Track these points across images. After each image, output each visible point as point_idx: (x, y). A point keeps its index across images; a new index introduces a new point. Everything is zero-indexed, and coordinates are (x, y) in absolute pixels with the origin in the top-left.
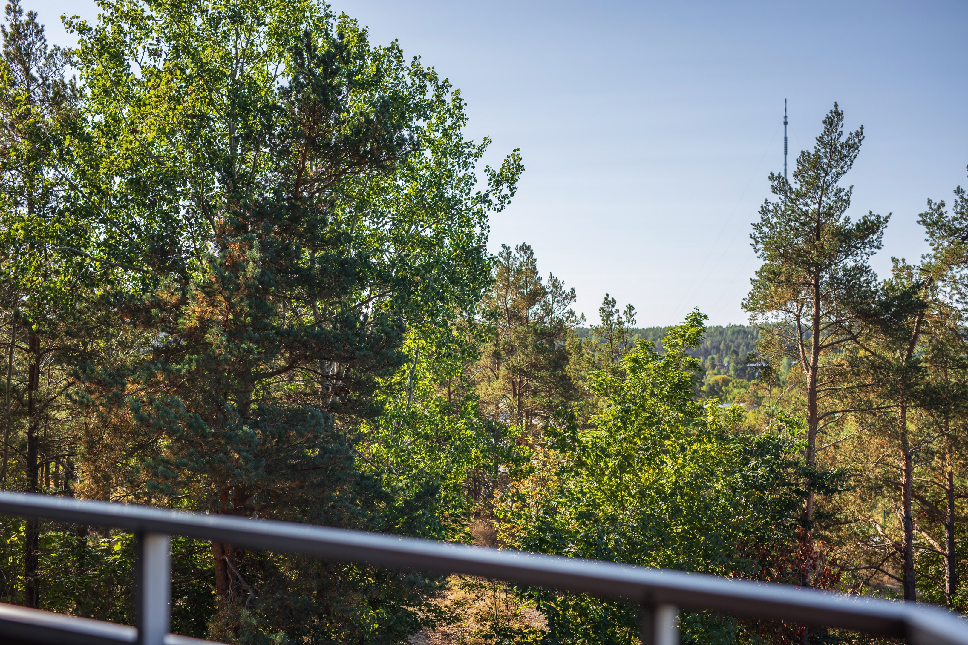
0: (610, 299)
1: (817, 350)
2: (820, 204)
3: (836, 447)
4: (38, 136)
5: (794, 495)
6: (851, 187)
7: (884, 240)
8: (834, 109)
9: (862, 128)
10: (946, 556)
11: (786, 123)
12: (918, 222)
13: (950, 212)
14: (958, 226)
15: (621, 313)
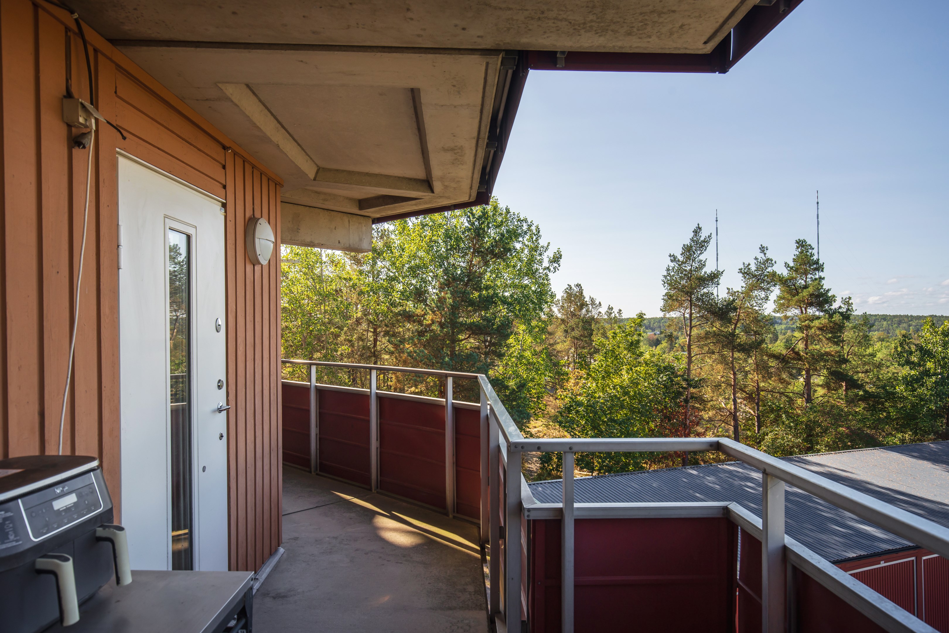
0: (610, 307)
1: (691, 328)
2: (692, 266)
3: (701, 369)
4: (375, 251)
5: (681, 389)
6: (706, 259)
7: (720, 281)
8: (697, 226)
9: (711, 234)
10: (756, 416)
11: (717, 221)
12: (739, 272)
13: (753, 268)
14: (757, 274)
15: (616, 313)
